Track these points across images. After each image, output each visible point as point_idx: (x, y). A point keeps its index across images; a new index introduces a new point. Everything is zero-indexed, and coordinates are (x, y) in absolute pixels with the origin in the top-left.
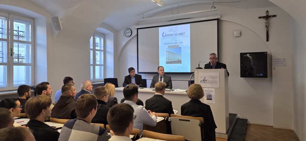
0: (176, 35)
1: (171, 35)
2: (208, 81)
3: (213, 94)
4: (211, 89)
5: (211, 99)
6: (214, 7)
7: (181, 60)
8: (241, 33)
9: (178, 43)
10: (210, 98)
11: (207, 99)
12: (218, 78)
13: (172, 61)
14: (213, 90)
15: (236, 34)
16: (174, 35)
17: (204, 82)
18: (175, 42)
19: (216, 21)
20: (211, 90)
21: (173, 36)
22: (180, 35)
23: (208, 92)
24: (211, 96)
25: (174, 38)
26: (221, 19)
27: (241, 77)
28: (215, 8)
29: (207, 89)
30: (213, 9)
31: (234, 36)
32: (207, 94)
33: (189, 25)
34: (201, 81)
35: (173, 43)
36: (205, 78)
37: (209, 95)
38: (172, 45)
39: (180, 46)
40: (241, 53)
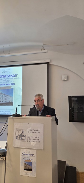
0: (9, 76)
1: (4, 76)
2: (26, 137)
3: (34, 160)
4: (31, 152)
5: (30, 170)
6: (43, 49)
7: (13, 102)
8: (68, 77)
9: (11, 84)
10: (29, 168)
11: (25, 170)
12: (42, 132)
13: (3, 102)
14: (35, 152)
15: (64, 78)
16: (7, 76)
17: (22, 139)
18: (7, 83)
19: (46, 65)
20: (31, 154)
21: (6, 78)
22: (12, 76)
23: (26, 157)
24: (30, 163)
25: (6, 80)
26: (51, 63)
27: (70, 121)
28: (45, 50)
29: (25, 151)
30: (43, 51)
31: (63, 79)
32: (25, 160)
33: (21, 67)
34: (17, 137)
35: (6, 84)
36: (23, 131)
37: (27, 162)
38: (4, 86)
39: (12, 88)
40: (69, 96)
